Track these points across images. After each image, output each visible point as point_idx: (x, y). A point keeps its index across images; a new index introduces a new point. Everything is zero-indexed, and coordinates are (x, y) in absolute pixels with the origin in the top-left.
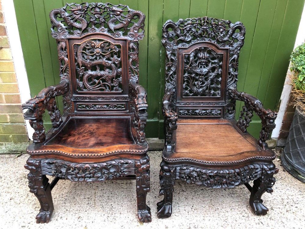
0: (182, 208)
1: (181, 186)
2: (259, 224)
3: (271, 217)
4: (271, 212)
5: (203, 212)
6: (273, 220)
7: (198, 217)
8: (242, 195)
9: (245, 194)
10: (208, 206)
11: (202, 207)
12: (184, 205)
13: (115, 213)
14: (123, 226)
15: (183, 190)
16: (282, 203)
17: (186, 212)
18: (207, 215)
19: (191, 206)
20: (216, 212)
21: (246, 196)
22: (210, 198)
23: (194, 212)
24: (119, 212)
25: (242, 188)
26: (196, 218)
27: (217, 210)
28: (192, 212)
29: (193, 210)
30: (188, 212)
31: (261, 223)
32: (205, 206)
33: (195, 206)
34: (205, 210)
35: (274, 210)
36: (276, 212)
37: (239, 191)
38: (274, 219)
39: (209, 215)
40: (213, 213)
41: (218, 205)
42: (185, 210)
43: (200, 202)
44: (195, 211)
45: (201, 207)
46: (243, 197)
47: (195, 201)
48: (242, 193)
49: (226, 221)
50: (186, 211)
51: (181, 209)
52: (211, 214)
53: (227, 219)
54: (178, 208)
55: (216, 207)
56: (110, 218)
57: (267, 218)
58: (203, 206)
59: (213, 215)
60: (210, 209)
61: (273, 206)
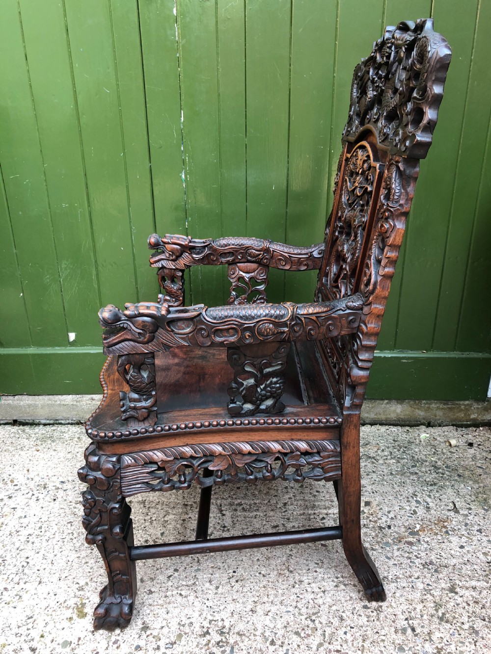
0: (205, 576)
1: (224, 515)
2: (404, 631)
3: (443, 614)
4: (448, 599)
5: (257, 588)
6: (447, 622)
7: (241, 601)
8: (377, 547)
9: (387, 544)
10: (275, 573)
11: (260, 573)
12: (212, 567)
13: (27, 580)
14: (32, 617)
15: (225, 527)
16: (484, 573)
17: (211, 587)
18: (265, 599)
19: (231, 571)
20: (293, 590)
21: (388, 548)
22: (288, 551)
23: (232, 587)
24: (38, 579)
25: (384, 528)
26: (231, 607)
27: (297, 586)
28: (228, 587)
29: (233, 581)
30: (217, 588)
31: (409, 631)
32: (269, 572)
33: (240, 571)
34: (265, 583)
35: (456, 593)
36: (460, 600)
37: (374, 534)
38: (451, 619)
39: (271, 598)
40: (283, 595)
41: (304, 571)
42: (210, 582)
43: (258, 560)
44: (237, 586)
45: (257, 574)
46: (380, 551)
47: (244, 558)
48: (379, 540)
49: (313, 618)
50: (213, 582)
51: (200, 577)
52: (276, 596)
53: (316, 613)
54: (193, 574)
55: (297, 578)
56: (10, 592)
57: (432, 616)
58: (263, 572)
59: (282, 598)
60: (280, 581)
61: (457, 582)
